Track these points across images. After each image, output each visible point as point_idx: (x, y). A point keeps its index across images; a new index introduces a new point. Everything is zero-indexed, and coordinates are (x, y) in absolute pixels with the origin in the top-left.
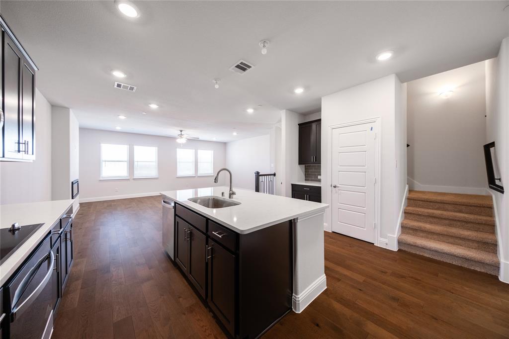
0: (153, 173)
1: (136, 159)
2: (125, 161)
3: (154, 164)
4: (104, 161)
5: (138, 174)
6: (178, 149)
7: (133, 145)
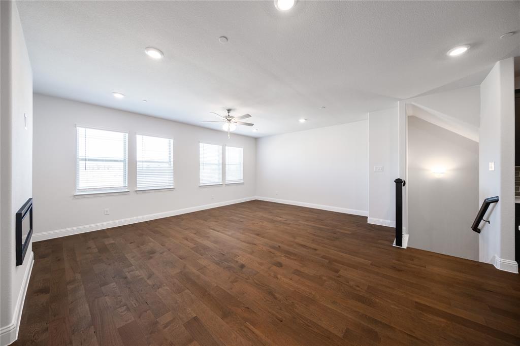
0: (166, 180)
1: (139, 156)
2: (121, 161)
3: (169, 167)
4: (82, 160)
5: (143, 182)
6: (201, 144)
7: (136, 134)
